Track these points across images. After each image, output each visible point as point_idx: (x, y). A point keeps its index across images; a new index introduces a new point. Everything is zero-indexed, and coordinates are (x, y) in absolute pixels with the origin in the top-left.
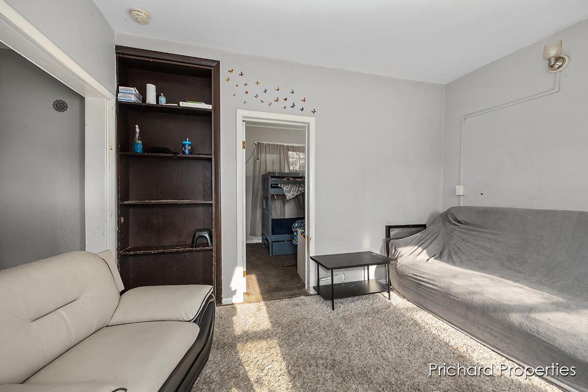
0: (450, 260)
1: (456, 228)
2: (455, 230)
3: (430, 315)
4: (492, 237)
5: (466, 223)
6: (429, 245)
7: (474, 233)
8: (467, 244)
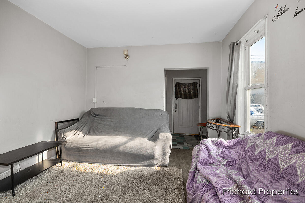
0: (94, 134)
1: (95, 118)
2: (94, 119)
3: (87, 164)
4: (109, 120)
5: (99, 115)
6: (83, 129)
7: (103, 119)
8: (101, 124)
